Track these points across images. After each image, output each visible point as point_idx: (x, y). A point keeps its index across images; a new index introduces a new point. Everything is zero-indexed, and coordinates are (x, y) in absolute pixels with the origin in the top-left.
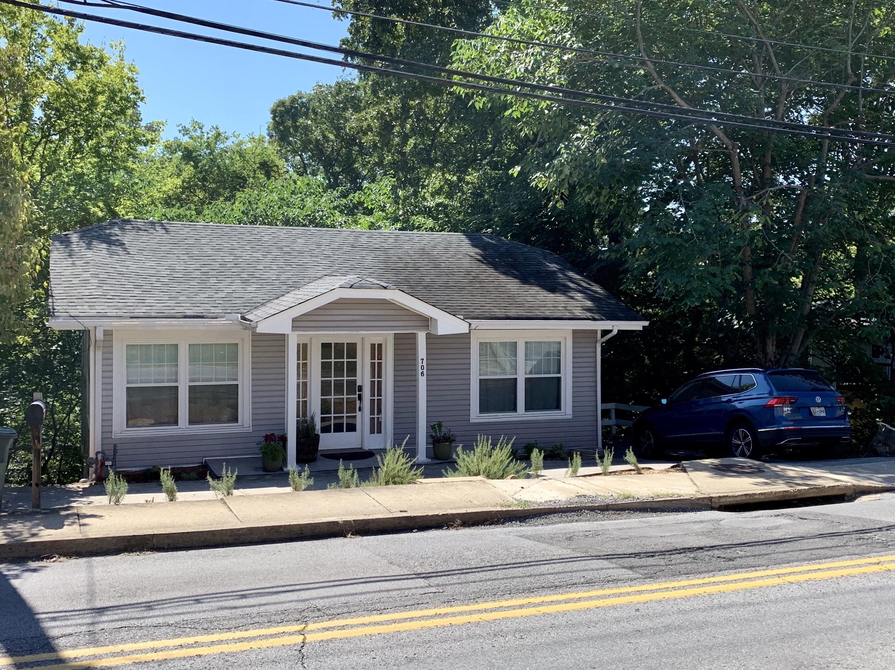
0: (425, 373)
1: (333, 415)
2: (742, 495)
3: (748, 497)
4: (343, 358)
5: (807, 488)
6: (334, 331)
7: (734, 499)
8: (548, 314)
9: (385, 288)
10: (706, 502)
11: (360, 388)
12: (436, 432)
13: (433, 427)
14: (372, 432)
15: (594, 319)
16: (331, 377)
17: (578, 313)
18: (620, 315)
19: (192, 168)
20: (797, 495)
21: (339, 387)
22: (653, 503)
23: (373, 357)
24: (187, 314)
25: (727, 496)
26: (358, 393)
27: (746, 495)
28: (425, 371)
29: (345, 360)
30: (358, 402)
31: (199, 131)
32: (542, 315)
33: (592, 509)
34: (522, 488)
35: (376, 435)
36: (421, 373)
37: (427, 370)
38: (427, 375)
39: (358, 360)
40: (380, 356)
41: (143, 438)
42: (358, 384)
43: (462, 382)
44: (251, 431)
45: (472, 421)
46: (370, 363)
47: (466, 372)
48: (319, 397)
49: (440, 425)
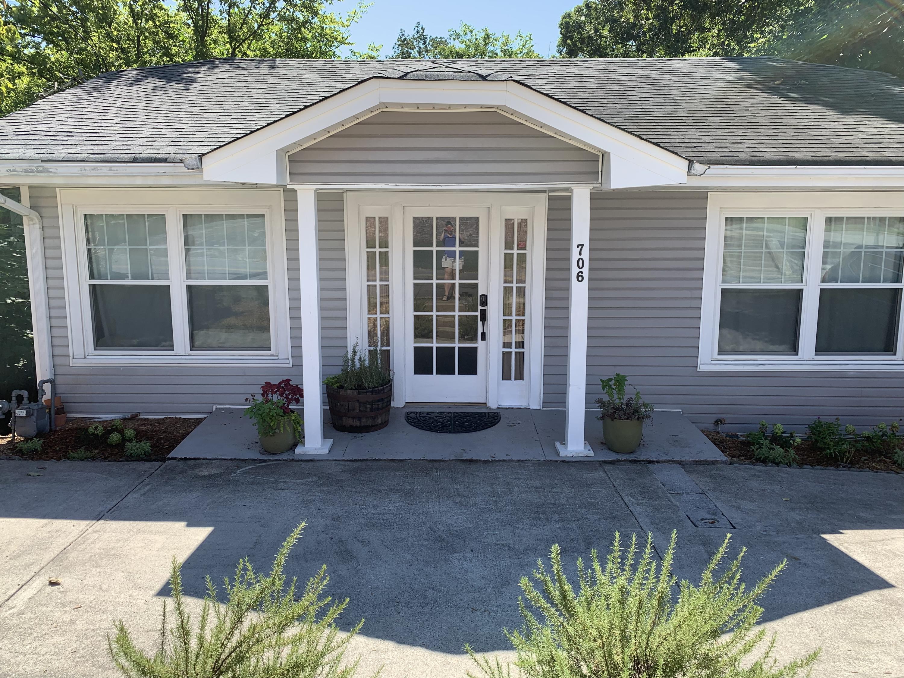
0: (586, 275)
1: (435, 345)
4: (454, 246)
8: (886, 154)
9: (484, 78)
11: (484, 300)
12: (611, 395)
13: (605, 384)
14: (506, 376)
16: (432, 278)
23: (508, 245)
26: (480, 308)
28: (586, 271)
30: (480, 324)
31: (469, 34)
32: (873, 156)
35: (513, 383)
36: (578, 276)
37: (590, 269)
38: (590, 279)
39: (481, 249)
40: (522, 243)
41: (118, 369)
42: (480, 293)
43: (687, 294)
44: (291, 365)
45: (702, 368)
46: (503, 255)
47: (695, 274)
48: (411, 314)
49: (620, 381)
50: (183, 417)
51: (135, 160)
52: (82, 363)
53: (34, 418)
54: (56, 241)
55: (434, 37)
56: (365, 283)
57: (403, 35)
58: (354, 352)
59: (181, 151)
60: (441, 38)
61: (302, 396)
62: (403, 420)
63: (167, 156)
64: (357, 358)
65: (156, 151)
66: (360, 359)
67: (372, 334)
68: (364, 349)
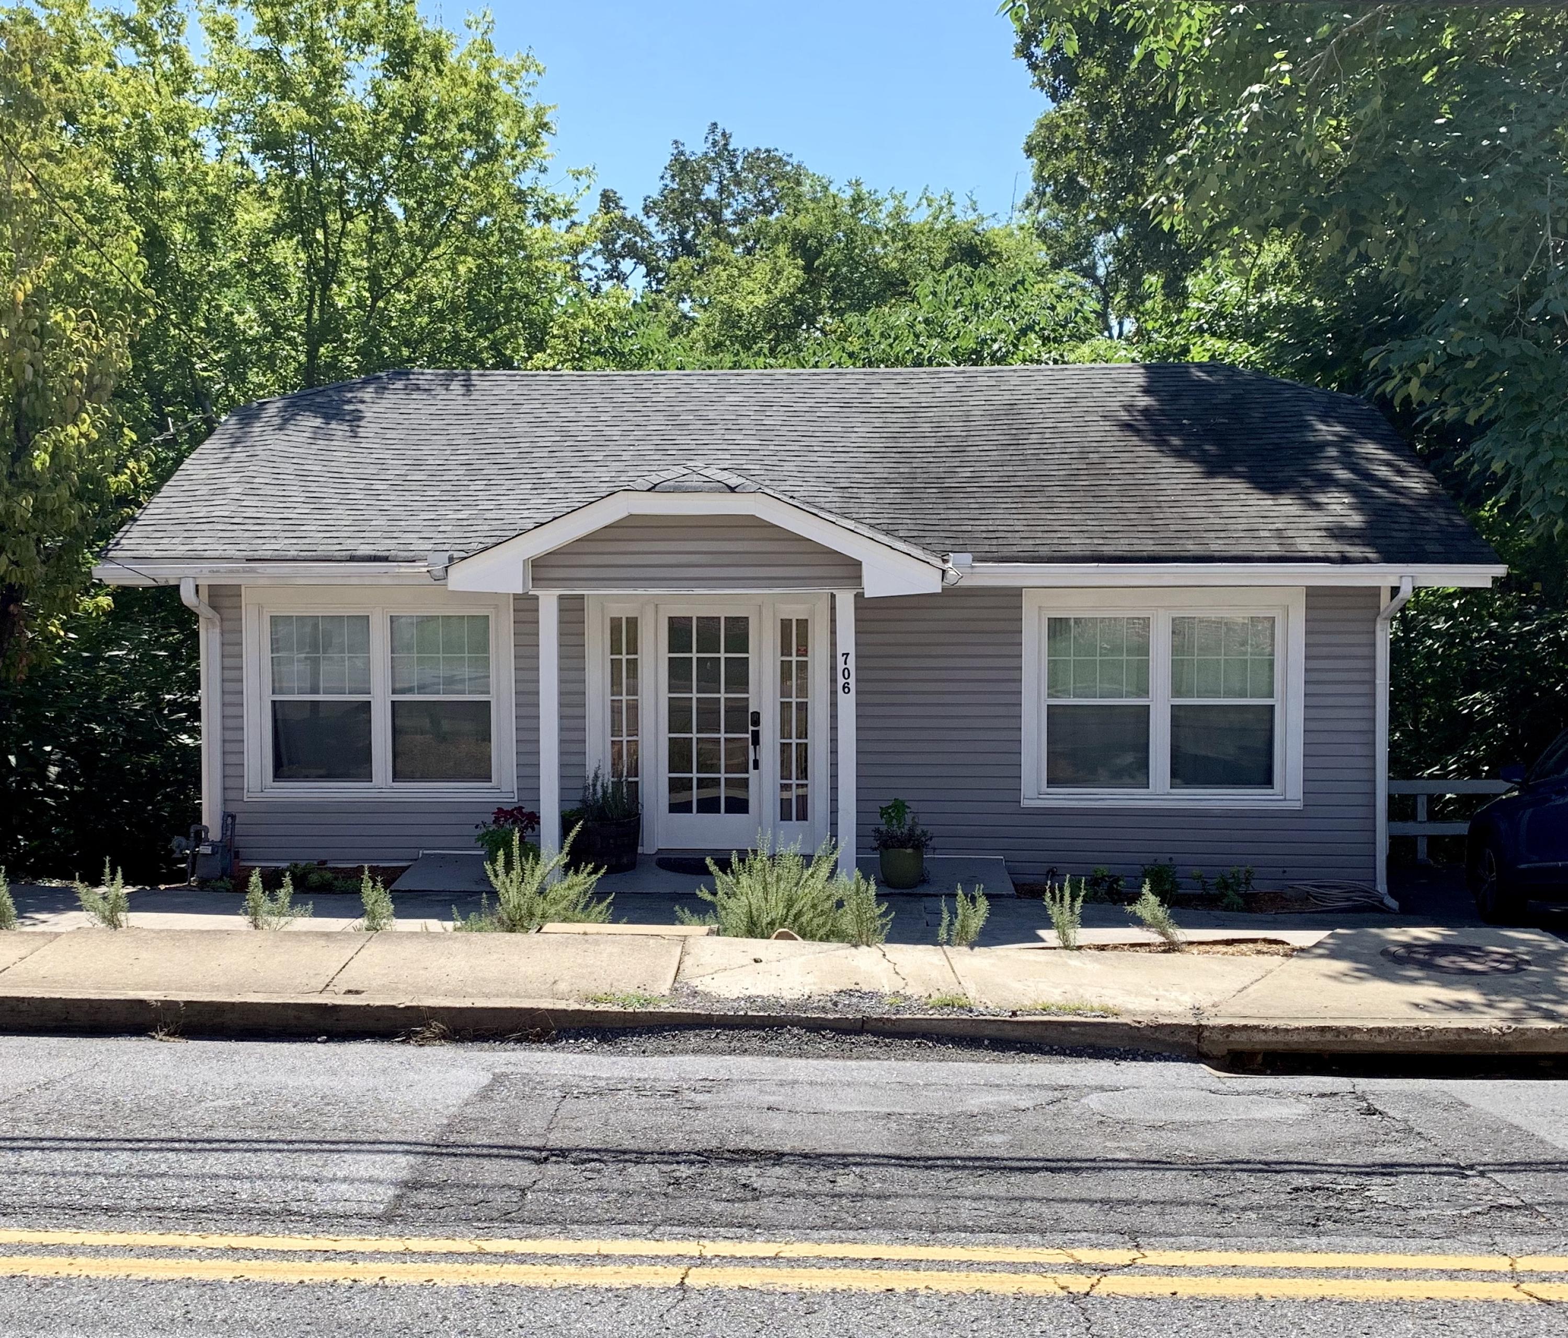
0: (853, 686)
1: (695, 775)
2: (1309, 1029)
3: (1329, 1036)
4: (718, 652)
5: (1550, 1025)
6: (635, 588)
7: (1279, 1038)
9: (732, 490)
10: (1180, 1037)
11: (756, 719)
12: (889, 824)
13: (883, 812)
14: (786, 815)
15: (1345, 560)
16: (690, 692)
17: (1304, 546)
18: (1430, 548)
19: (801, 273)
20: (1508, 1045)
21: (708, 712)
22: (1009, 1027)
23: (786, 651)
24: (358, 553)
25: (1256, 1028)
26: (751, 728)
27: (1323, 1030)
28: (852, 681)
29: (723, 655)
30: (751, 747)
33: (815, 1027)
34: (756, 961)
35: (795, 823)
36: (844, 687)
37: (857, 680)
38: (857, 693)
39: (752, 656)
40: (803, 648)
41: (303, 804)
42: (751, 711)
43: (1001, 711)
44: (516, 800)
45: (1025, 803)
46: (779, 664)
47: (1011, 687)
48: (664, 736)
49: (899, 807)
50: (381, 865)
51: (352, 559)
52: (257, 797)
53: (218, 856)
54: (237, 648)
55: (752, 150)
56: (609, 698)
57: (682, 153)
58: (596, 777)
59: (401, 547)
60: (768, 151)
61: (539, 823)
62: (654, 864)
63: (387, 553)
64: (599, 784)
65: (372, 547)
66: (602, 785)
67: (617, 758)
68: (607, 777)
